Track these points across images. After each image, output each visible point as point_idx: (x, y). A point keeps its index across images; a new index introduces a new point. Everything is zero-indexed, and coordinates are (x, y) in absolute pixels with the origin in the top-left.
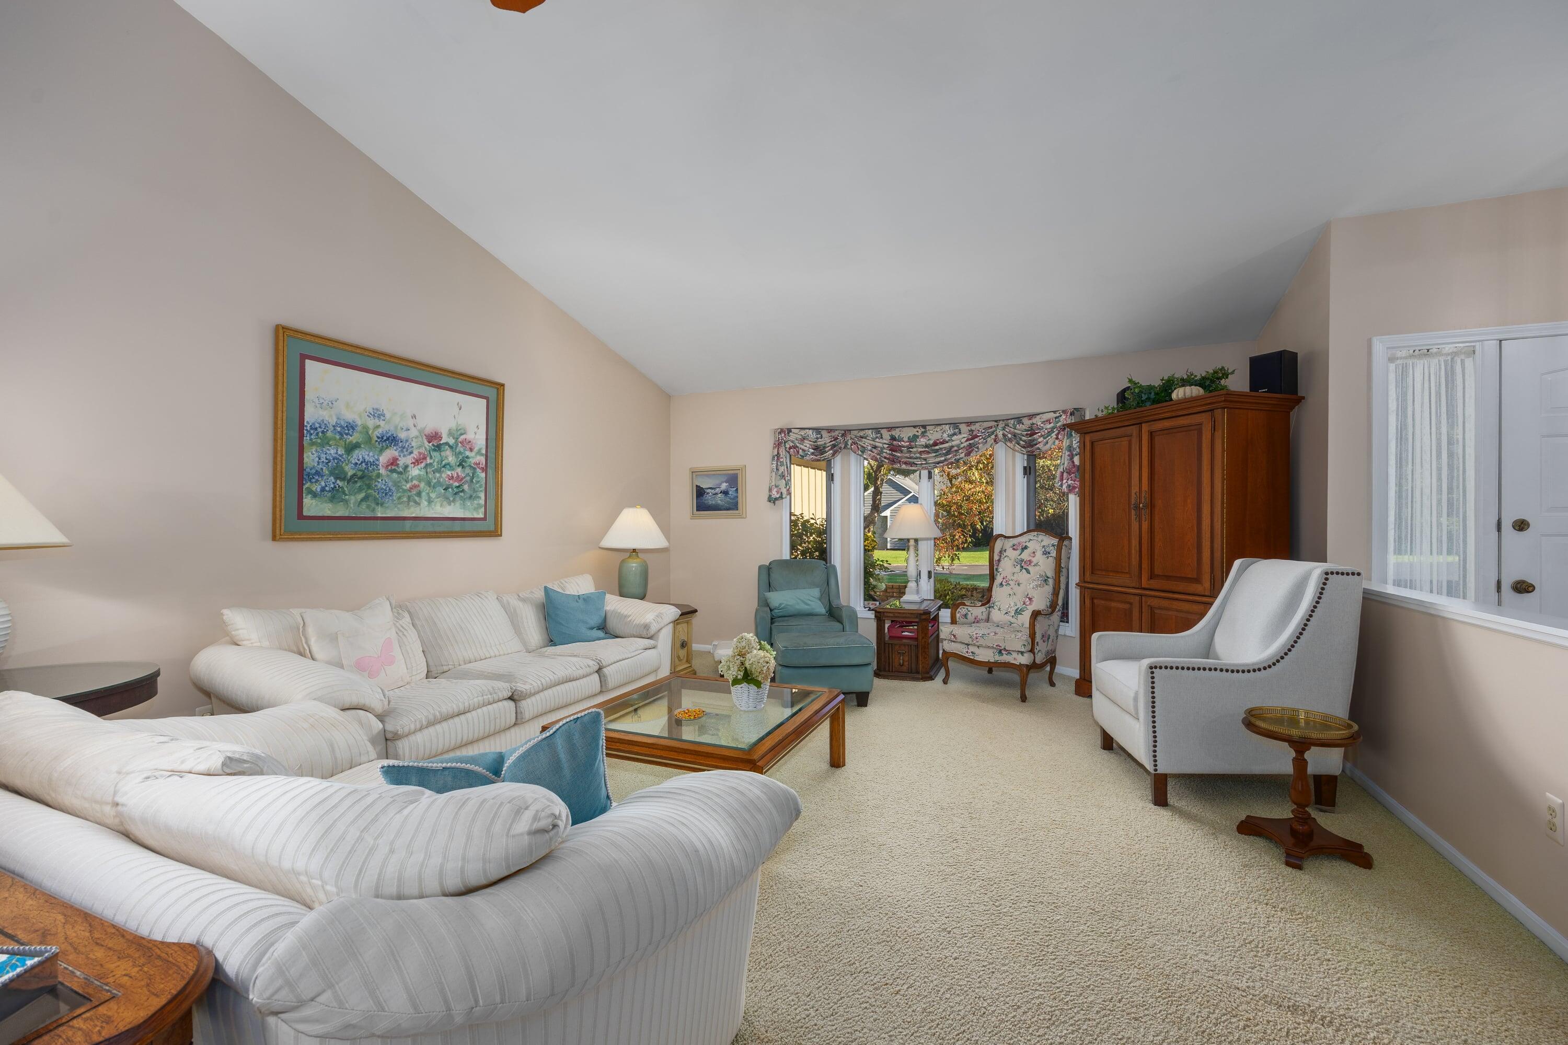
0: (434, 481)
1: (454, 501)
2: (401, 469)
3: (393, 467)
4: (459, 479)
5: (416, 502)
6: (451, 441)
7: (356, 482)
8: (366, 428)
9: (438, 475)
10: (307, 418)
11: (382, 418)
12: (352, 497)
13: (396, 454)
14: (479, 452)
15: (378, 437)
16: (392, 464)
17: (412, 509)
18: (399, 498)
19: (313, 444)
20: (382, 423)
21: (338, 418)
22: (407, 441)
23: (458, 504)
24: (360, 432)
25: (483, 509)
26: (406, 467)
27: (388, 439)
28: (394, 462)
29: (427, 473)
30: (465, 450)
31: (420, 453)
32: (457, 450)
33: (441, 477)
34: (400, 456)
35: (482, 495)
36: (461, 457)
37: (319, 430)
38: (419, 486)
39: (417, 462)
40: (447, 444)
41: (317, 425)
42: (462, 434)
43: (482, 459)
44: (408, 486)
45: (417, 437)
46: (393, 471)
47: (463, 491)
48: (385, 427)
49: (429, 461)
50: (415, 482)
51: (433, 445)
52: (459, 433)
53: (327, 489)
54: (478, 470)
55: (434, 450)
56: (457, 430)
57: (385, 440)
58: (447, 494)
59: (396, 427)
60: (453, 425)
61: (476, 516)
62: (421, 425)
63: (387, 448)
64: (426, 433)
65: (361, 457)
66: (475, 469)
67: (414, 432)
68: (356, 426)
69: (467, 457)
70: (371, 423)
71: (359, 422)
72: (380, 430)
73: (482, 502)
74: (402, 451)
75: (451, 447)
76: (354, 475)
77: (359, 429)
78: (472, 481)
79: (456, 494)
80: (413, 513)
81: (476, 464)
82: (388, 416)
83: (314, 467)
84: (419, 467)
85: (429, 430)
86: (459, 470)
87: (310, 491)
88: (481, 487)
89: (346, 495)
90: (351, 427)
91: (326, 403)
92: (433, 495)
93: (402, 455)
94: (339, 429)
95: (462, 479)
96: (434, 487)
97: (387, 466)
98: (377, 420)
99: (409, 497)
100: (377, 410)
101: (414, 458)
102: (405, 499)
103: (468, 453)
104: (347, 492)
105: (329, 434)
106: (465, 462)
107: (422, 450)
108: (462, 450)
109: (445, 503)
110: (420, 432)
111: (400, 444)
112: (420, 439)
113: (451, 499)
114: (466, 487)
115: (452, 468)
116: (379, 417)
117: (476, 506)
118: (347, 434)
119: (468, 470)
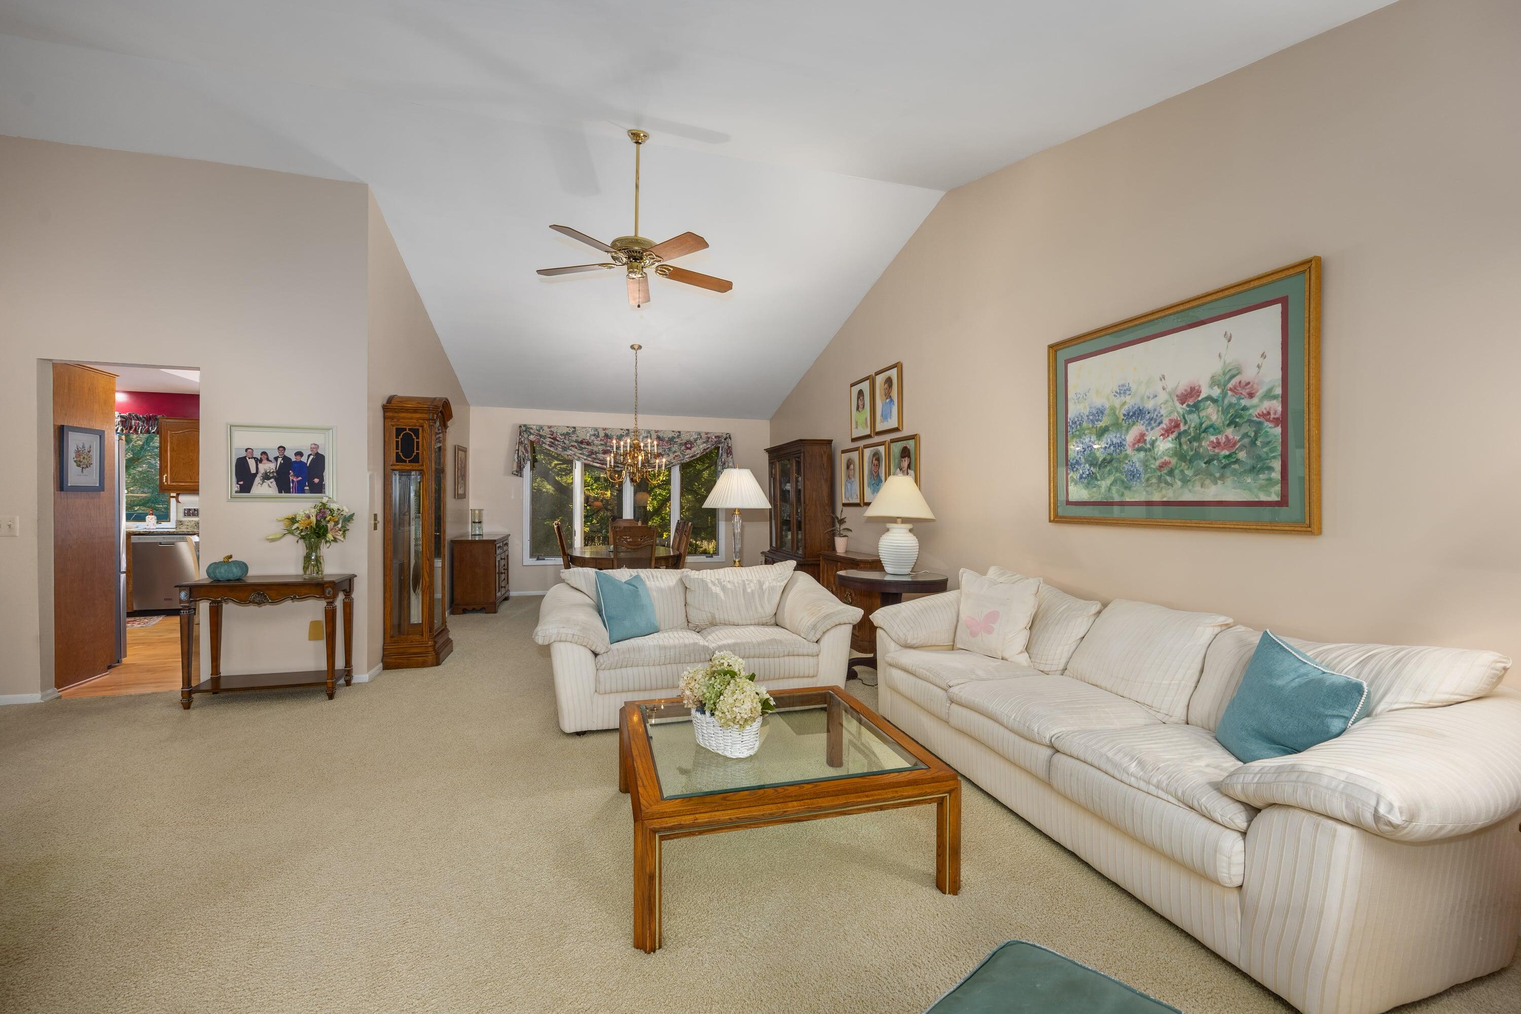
0: (1191, 453)
1: (1222, 477)
2: (1148, 446)
3: (1140, 445)
4: (1229, 443)
5: (1167, 483)
6: (1216, 392)
7: (1106, 466)
8: (1113, 409)
9: (1195, 444)
10: (1069, 416)
11: (1128, 392)
12: (1103, 482)
13: (1143, 428)
14: (1268, 395)
15: (1124, 415)
16: (1139, 441)
17: (1164, 492)
18: (1148, 480)
19: (1074, 436)
20: (1128, 398)
21: (1090, 408)
22: (1155, 410)
23: (1229, 481)
24: (1109, 415)
25: (1278, 488)
26: (1153, 443)
27: (1134, 413)
28: (1141, 438)
29: (1180, 444)
30: (1240, 398)
31: (1171, 421)
32: (1226, 402)
33: (1200, 446)
34: (1147, 430)
35: (1277, 465)
36: (1232, 411)
37: (1078, 423)
38: (1170, 463)
39: (1167, 432)
40: (1209, 398)
41: (1076, 419)
42: (1233, 377)
43: (1276, 406)
44: (1158, 463)
45: (1166, 402)
46: (1139, 450)
47: (1237, 461)
48: (1131, 402)
49: (1182, 428)
50: (1166, 458)
51: (1188, 406)
52: (1228, 377)
53: (1084, 476)
54: (1266, 424)
55: (1190, 412)
56: (1224, 374)
57: (1132, 416)
58: (1211, 467)
59: (1142, 399)
60: (1216, 368)
61: (1263, 498)
62: (1170, 384)
63: (1134, 424)
64: (1179, 392)
65: (1109, 440)
66: (1260, 423)
67: (1163, 396)
68: (1105, 409)
69: (1245, 409)
70: (1117, 402)
71: (1107, 406)
72: (1126, 407)
73: (1276, 475)
74: (1149, 424)
75: (1215, 401)
76: (1104, 459)
77: (1107, 412)
78: (1253, 443)
79: (1224, 467)
80: (1164, 496)
81: (1259, 415)
82: (1134, 387)
83: (1075, 457)
84: (1170, 439)
85: (1182, 387)
86: (1230, 432)
87: (1073, 480)
88: (1272, 451)
89: (1098, 480)
90: (1101, 412)
91: (1081, 397)
92: (1189, 473)
93: (1149, 428)
94: (1091, 417)
95: (1235, 444)
96: (1191, 461)
97: (1134, 444)
98: (1123, 397)
99: (1160, 477)
100: (1123, 386)
101: (1163, 429)
102: (1154, 481)
103: (1244, 402)
104: (1099, 478)
105: (1085, 425)
106: (1241, 417)
107: (1175, 416)
108: (1234, 400)
109: (1208, 482)
110: (1170, 394)
111: (1148, 417)
112: (1170, 403)
113: (1218, 475)
114: (1242, 455)
115: (1217, 430)
116: (1125, 393)
117: (1264, 482)
118: (1097, 421)
119: (1245, 429)
